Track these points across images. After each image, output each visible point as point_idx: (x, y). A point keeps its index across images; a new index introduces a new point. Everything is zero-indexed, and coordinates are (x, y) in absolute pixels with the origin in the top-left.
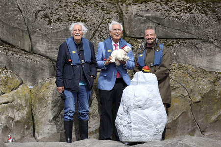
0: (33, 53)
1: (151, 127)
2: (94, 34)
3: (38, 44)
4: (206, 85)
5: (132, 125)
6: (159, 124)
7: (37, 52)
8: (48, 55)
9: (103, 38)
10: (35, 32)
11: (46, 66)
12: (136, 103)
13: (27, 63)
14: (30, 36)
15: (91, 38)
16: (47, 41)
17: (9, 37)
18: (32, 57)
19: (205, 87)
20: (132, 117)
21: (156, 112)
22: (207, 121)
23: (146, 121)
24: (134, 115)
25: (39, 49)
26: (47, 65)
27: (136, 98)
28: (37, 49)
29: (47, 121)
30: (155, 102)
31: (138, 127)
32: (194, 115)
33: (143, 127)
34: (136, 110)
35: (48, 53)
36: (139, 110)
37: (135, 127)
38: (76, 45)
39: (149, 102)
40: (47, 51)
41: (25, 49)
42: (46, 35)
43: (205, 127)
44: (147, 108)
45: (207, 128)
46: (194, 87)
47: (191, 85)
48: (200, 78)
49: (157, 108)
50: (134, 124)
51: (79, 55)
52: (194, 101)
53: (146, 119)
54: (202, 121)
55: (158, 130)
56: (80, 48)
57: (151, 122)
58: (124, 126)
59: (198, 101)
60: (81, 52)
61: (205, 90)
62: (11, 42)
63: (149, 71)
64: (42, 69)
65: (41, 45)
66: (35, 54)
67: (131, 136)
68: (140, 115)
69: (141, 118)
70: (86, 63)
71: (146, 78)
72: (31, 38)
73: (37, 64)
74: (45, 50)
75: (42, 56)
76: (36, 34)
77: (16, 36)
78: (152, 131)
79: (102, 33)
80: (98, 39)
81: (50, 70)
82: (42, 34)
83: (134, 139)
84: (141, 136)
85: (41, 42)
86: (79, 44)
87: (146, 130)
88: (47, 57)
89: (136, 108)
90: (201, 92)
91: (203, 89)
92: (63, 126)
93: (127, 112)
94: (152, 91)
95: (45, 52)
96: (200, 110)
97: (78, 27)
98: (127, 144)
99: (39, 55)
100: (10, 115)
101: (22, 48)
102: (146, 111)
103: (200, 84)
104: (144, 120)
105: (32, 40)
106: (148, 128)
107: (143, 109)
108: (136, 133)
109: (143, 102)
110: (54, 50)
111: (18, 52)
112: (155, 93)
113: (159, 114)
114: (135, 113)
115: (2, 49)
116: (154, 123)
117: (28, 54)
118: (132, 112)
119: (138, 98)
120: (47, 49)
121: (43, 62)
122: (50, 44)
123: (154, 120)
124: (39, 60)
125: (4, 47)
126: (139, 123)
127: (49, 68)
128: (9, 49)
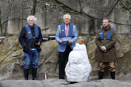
0: (82, 13)
1: (81, 74)
2: (117, 3)
3: (84, 9)
4: (127, 47)
5: (71, 73)
6: (86, 72)
7: (84, 13)
8: (90, 15)
9: (123, 5)
10: (83, 2)
12: (74, 61)
13: (76, 20)
14: (80, 4)
15: (115, 5)
16: (89, 7)
17: (69, 4)
18: (79, 16)
19: (126, 49)
20: (71, 68)
21: (84, 66)
22: (127, 68)
23: (78, 71)
25: (85, 11)
26: (87, 21)
27: (73, 58)
28: (84, 11)
30: (84, 61)
31: (74, 74)
32: (119, 64)
33: (77, 74)
34: (73, 64)
36: (75, 65)
37: (73, 74)
38: (31, 28)
40: (89, 13)
42: (89, 3)
43: (126, 71)
44: (80, 64)
45: (127, 71)
46: (120, 49)
47: (118, 48)
48: (125, 43)
49: (85, 63)
50: (72, 72)
51: (32, 34)
52: (119, 57)
53: (79, 70)
54: (125, 68)
55: (85, 76)
56: (33, 30)
57: (81, 71)
58: (68, 73)
59: (121, 56)
60: (33, 32)
61: (126, 50)
62: (70, 7)
63: (82, 43)
64: (84, 23)
65: (86, 9)
66: (83, 14)
67: (71, 79)
68: (76, 68)
69: (76, 69)
70: (36, 38)
71: (80, 47)
72: (80, 5)
73: (81, 20)
74: (88, 12)
75: (87, 15)
76: (83, 3)
77: (73, 4)
78: (82, 77)
79: (122, 2)
80: (119, 6)
81: (89, 24)
82: (87, 3)
83: (72, 81)
84: (76, 79)
85: (86, 7)
86: (33, 28)
88: (89, 16)
89: (73, 63)
90: (123, 52)
91: (125, 50)
93: (69, 65)
94: (82, 55)
95: (88, 13)
96: (123, 61)
97: (31, 19)
98: (69, 82)
100: (17, 63)
102: (79, 66)
103: (124, 47)
104: (78, 70)
105: (81, 6)
106: (79, 75)
107: (77, 64)
108: (73, 77)
109: (77, 60)
110: (93, 12)
111: (73, 13)
112: (84, 56)
113: (86, 67)
114: (73, 66)
115: (63, 11)
116: (83, 72)
117: (79, 14)
118: (71, 66)
119: (75, 59)
120: (89, 11)
121: (85, 19)
122: (91, 9)
123: (83, 71)
124: (83, 18)
125: (64, 10)
126: (75, 72)
127: (89, 22)
128: (67, 11)
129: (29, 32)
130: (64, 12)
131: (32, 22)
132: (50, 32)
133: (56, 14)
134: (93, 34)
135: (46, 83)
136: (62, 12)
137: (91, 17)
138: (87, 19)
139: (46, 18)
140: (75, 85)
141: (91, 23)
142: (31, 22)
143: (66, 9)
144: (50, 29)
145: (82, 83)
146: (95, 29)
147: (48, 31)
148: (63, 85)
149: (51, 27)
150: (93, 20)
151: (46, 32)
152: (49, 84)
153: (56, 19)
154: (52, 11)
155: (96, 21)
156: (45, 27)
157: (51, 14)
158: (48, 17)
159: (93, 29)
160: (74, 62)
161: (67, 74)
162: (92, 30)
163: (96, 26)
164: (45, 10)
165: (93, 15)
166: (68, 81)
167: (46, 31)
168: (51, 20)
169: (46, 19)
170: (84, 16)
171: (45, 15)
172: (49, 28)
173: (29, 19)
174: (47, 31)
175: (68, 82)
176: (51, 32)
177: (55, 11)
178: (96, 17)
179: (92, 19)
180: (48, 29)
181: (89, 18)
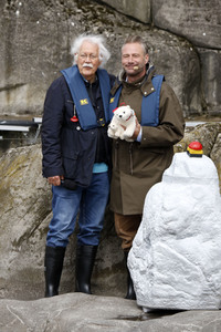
0: (155, 27)
1: (196, 278)
3: (165, 7)
5: (154, 271)
6: (215, 271)
7: (163, 24)
8: (186, 31)
11: (176, 60)
12: (166, 223)
16: (186, 1)
18: (145, 36)
20: (156, 254)
21: (209, 245)
23: (184, 263)
24: (160, 250)
25: (168, 17)
26: (178, 58)
27: (165, 213)
28: (162, 18)
29: (8, 243)
30: (206, 223)
31: (166, 277)
33: (177, 277)
34: (164, 238)
35: (186, 29)
36: (171, 240)
37: (161, 276)
39: (193, 223)
40: (185, 23)
41: (138, 17)
44: (190, 235)
49: (213, 235)
50: (159, 270)
51: (95, 107)
53: (185, 260)
55: (213, 285)
57: (197, 267)
58: (143, 273)
64: (166, 67)
65: (172, 9)
66: (159, 28)
67: (153, 296)
68: (174, 252)
69: (175, 257)
71: (191, 170)
74: (179, 20)
75: (174, 33)
78: (198, 288)
81: (184, 69)
83: (158, 304)
84: (173, 297)
85: (172, 3)
87: (184, 284)
88: (183, 37)
89: (164, 234)
92: (43, 254)
93: (148, 239)
94: (201, 199)
95: (181, 25)
97: (89, 49)
98: (145, 310)
99: (168, 30)
101: (130, 14)
102: (187, 243)
104: (182, 261)
106: (189, 279)
107: (180, 238)
108: (163, 290)
109: (180, 222)
110: (201, 20)
111: (120, 25)
112: (208, 202)
113: (215, 251)
114: (163, 245)
115: (78, 18)
116: (203, 269)
117: (143, 27)
118: (156, 243)
119: (170, 214)
120: (184, 18)
121: (170, 51)
122: (192, 8)
123: (204, 263)
124: (162, 43)
125: (84, 11)
126: (170, 269)
127: (182, 63)
128: (95, 17)
129: (84, 102)
130: (86, 19)
131: (94, 60)
132: (25, 101)
133: (52, 26)
134: (200, 110)
135: (52, 310)
136: (74, 20)
137: (191, 42)
138: (176, 50)
139: (9, 43)
140: (174, 323)
141: (191, 64)
142: (88, 59)
143: (92, 9)
144: (25, 88)
145: (203, 313)
146: (206, 91)
147: (19, 97)
148: (124, 323)
149: (32, 81)
150: (198, 55)
151: (8, 99)
152: (65, 318)
153: (51, 46)
154: (35, 16)
155: (211, 58)
156: (7, 78)
157: (32, 29)
158: (17, 38)
159: (199, 91)
160: (166, 227)
161: (135, 276)
162: (196, 96)
163: (212, 80)
164: (8, 8)
165: (202, 34)
166: (139, 303)
167: (8, 94)
168: (31, 52)
169: (9, 45)
170: (165, 37)
171: (9, 31)
172: (22, 85)
173: (81, 49)
174: (12, 94)
175: (141, 308)
176: (32, 99)
177: (47, 14)
178: (211, 43)
179: (196, 51)
180: (18, 86)
181: (186, 46)
